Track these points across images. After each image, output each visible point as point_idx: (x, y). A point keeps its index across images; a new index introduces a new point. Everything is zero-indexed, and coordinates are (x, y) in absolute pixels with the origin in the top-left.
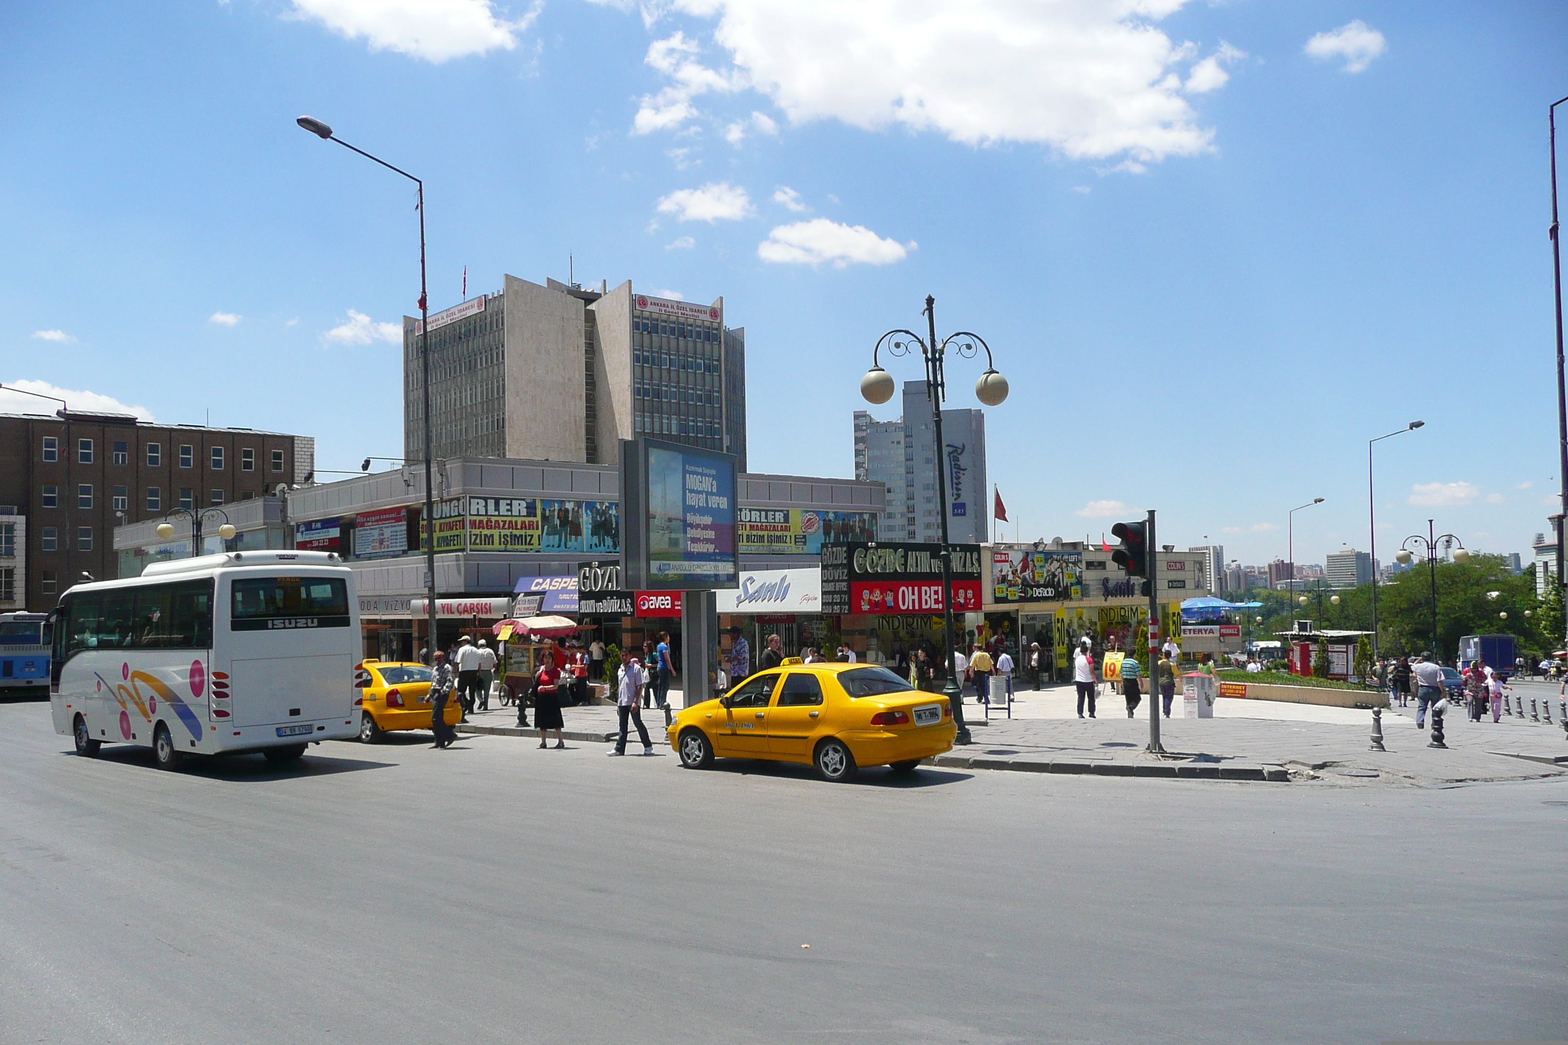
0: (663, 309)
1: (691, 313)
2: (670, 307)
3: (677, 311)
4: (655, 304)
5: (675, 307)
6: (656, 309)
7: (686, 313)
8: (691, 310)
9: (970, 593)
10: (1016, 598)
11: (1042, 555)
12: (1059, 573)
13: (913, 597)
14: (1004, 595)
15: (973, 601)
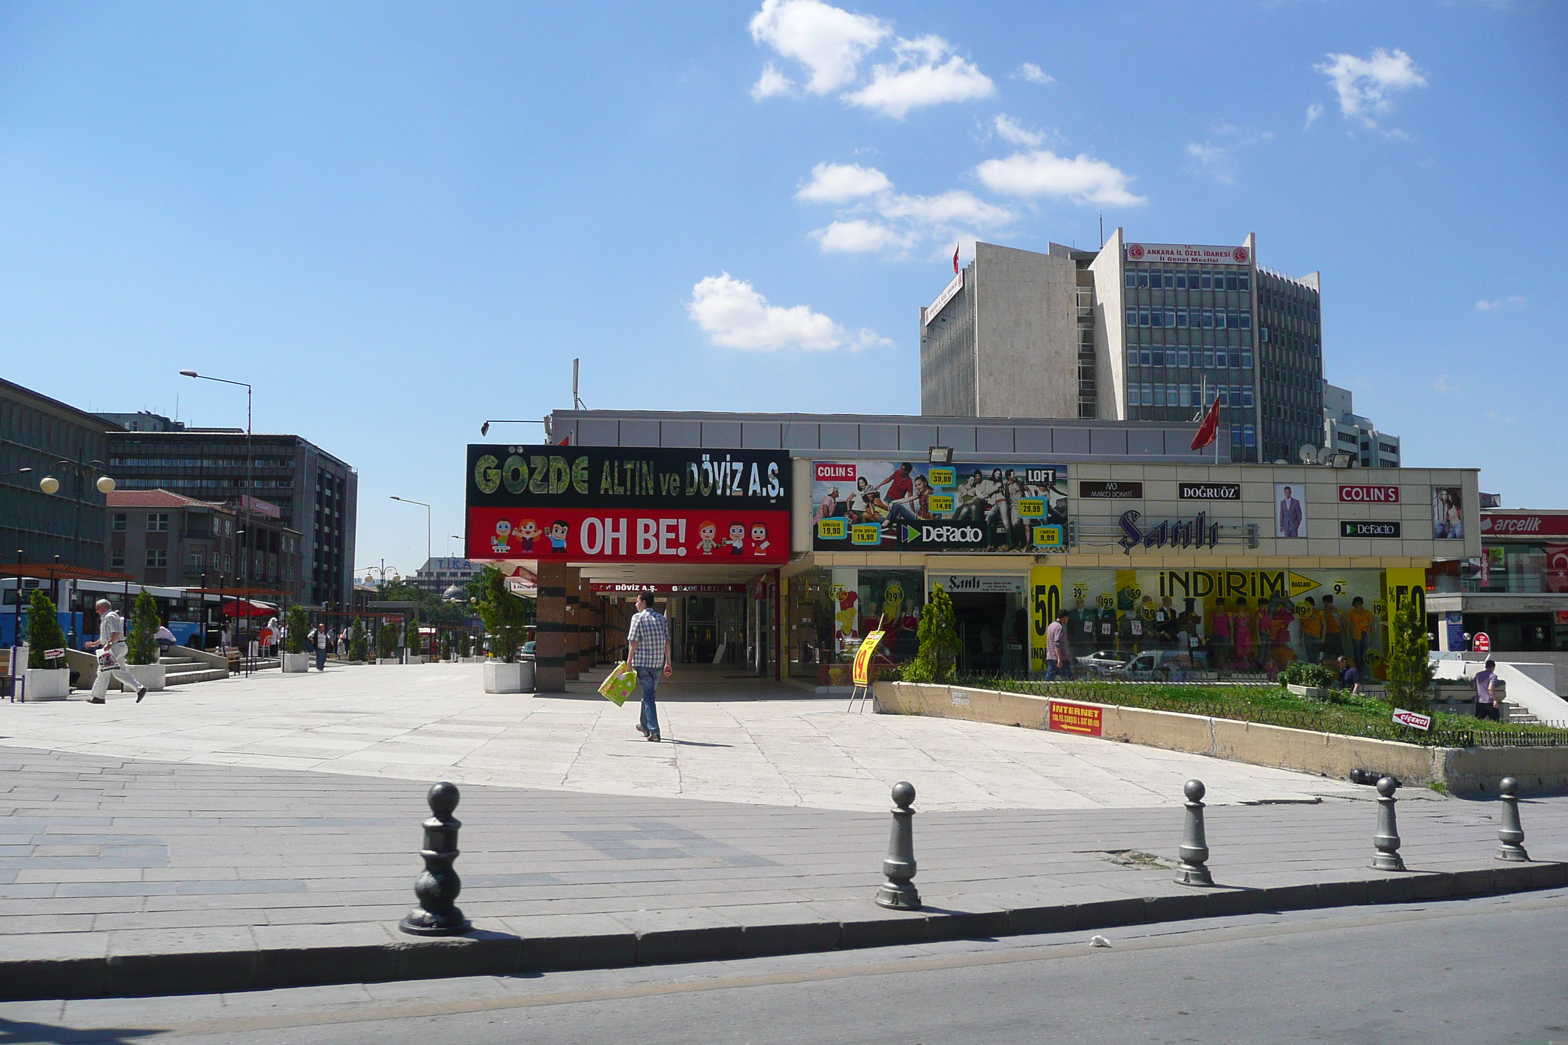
0: (1166, 256)
1: (1207, 258)
2: (1175, 253)
3: (1186, 257)
4: (1154, 252)
5: (1183, 253)
6: (1156, 258)
7: (1199, 258)
8: (1207, 254)
9: (759, 532)
10: (876, 541)
11: (951, 470)
12: (997, 502)
13: (616, 535)
14: (842, 535)
15: (766, 544)
